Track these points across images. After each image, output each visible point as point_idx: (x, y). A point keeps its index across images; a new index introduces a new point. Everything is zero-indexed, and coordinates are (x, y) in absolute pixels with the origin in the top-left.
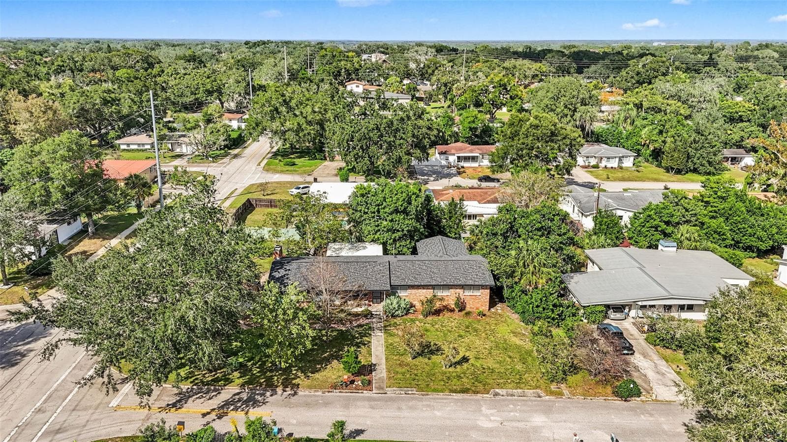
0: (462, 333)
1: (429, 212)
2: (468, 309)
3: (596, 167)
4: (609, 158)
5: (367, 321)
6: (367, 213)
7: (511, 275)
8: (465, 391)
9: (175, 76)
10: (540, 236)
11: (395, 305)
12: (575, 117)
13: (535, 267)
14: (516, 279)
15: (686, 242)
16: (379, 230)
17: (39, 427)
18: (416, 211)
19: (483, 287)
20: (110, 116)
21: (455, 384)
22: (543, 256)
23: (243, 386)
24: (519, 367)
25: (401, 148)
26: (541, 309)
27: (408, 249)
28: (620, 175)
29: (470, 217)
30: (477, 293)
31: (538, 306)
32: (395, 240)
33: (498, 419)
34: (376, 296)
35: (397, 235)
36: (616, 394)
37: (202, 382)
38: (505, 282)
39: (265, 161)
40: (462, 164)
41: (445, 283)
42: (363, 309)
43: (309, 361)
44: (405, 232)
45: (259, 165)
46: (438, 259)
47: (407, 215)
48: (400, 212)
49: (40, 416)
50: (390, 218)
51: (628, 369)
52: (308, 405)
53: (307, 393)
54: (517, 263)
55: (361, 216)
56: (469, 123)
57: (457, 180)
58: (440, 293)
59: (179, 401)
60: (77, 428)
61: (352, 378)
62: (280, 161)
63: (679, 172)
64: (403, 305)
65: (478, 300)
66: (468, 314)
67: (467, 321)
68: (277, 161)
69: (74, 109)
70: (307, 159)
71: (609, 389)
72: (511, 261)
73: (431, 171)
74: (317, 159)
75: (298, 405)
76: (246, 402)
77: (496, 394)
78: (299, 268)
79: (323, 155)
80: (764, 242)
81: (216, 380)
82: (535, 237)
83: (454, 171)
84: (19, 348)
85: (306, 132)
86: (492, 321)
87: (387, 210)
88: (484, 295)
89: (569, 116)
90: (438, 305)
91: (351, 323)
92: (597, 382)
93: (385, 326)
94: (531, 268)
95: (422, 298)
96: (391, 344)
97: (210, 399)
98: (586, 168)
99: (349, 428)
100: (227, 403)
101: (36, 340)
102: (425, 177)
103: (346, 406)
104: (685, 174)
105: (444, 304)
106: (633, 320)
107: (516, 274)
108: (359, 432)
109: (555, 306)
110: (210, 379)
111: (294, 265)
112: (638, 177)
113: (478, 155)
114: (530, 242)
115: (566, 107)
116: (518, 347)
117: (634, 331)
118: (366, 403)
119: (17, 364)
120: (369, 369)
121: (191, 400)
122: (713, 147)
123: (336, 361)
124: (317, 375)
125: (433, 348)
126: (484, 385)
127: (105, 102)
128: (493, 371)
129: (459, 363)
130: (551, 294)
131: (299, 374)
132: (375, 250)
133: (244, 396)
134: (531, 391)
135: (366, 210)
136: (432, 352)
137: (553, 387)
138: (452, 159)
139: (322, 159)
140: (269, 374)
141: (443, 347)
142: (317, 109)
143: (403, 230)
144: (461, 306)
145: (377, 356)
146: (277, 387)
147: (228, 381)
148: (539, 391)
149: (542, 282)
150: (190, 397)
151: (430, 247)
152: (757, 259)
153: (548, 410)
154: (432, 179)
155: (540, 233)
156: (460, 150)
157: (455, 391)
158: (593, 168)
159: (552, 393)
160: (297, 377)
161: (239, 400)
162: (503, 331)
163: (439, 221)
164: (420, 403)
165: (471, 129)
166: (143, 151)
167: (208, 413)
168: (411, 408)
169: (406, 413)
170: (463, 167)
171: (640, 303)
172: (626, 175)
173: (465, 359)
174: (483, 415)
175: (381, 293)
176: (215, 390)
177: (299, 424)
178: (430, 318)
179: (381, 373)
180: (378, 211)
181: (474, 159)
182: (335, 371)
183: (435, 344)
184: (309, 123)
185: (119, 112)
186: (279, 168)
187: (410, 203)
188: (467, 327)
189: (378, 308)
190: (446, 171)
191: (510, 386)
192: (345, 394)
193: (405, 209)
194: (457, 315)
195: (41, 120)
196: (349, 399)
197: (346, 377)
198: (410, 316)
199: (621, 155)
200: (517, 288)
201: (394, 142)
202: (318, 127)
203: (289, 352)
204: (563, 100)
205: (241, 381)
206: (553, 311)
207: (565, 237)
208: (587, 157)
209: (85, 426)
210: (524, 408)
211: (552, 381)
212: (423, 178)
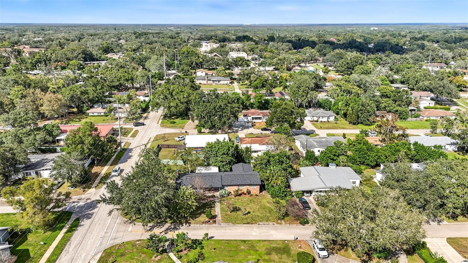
0: (249, 203)
1: (238, 152)
2: (251, 193)
3: (317, 121)
4: (323, 117)
5: (213, 199)
6: (212, 155)
7: (268, 180)
8: (248, 223)
9: (107, 69)
10: (279, 165)
11: (224, 193)
12: (308, 96)
13: (276, 177)
14: (270, 182)
15: (342, 163)
16: (217, 162)
17: (108, 238)
18: (232, 153)
19: (257, 185)
20: (84, 100)
21: (245, 221)
22: (279, 173)
23: (171, 223)
24: (268, 215)
25: (225, 117)
26: (278, 193)
27: (229, 169)
28: (327, 126)
29: (255, 152)
30: (255, 187)
31: (277, 192)
32: (223, 165)
33: (259, 232)
34: (217, 189)
35: (224, 163)
36: (301, 223)
37: (157, 222)
38: (266, 183)
39: (160, 121)
40: (254, 121)
41: (243, 184)
42: (212, 194)
43: (193, 215)
44: (227, 162)
45: (158, 123)
46: (240, 174)
47: (228, 155)
48: (225, 154)
49: (106, 234)
50: (221, 157)
51: (307, 215)
52: (194, 229)
53: (194, 225)
54: (270, 175)
55: (209, 156)
56: (258, 99)
57: (251, 130)
58: (241, 188)
59: (151, 229)
60: (120, 237)
61: (209, 220)
62: (168, 121)
63: (354, 124)
64: (227, 193)
65: (255, 190)
66: (251, 195)
67: (251, 198)
68: (166, 121)
69: (68, 97)
70: (180, 119)
71: (298, 222)
72: (268, 175)
73: (240, 125)
74: (185, 119)
75: (191, 229)
76: (174, 229)
77: (259, 224)
78: (186, 179)
79: (188, 117)
80: (372, 162)
81: (162, 222)
82: (277, 165)
83: (250, 124)
84: (89, 212)
85: (180, 107)
86: (260, 198)
87: (220, 153)
88: (258, 188)
89: (305, 96)
90: (240, 192)
91: (207, 200)
92: (295, 219)
93: (220, 201)
94: (275, 177)
95: (234, 190)
96: (223, 208)
97: (161, 228)
98: (312, 122)
99: (209, 236)
100: (167, 229)
101: (94, 209)
102: (237, 128)
103: (208, 229)
104: (357, 125)
105: (243, 191)
106: (313, 196)
107: (270, 180)
108: (212, 237)
109: (283, 191)
110: (160, 221)
111: (184, 178)
112: (335, 127)
113: (261, 116)
114: (275, 167)
115: (303, 92)
116: (269, 207)
117: (313, 200)
118: (214, 228)
119: (91, 218)
120: (215, 217)
121: (155, 228)
122: (369, 112)
123: (203, 214)
124: (196, 219)
125: (238, 209)
126: (255, 221)
127: (82, 93)
128: (259, 216)
129: (247, 214)
130: (282, 187)
131: (190, 219)
132: (215, 170)
133: (173, 227)
134: (271, 223)
135: (211, 154)
136: (237, 210)
137: (279, 221)
138: (250, 118)
139: (187, 119)
140: (180, 219)
141: (241, 208)
142: (185, 96)
143: (226, 161)
144: (249, 192)
145: (217, 212)
146: (183, 223)
147: (166, 222)
148: (274, 223)
149: (279, 182)
150: (154, 227)
151: (238, 168)
152: (371, 169)
153: (276, 229)
154: (240, 129)
155: (279, 164)
156: (253, 114)
157: (245, 224)
158: (316, 122)
159: (278, 223)
160: (190, 220)
161: (171, 228)
162: (264, 201)
163: (242, 155)
164: (233, 228)
165: (259, 102)
166: (101, 116)
167: (162, 232)
168: (229, 229)
169: (228, 231)
170: (255, 122)
171: (315, 190)
172: (330, 125)
173: (249, 213)
174: (254, 231)
175: (218, 188)
176: (162, 225)
177: (192, 235)
178: (237, 197)
179: (219, 218)
180: (216, 154)
181: (260, 118)
182: (203, 218)
183: (239, 207)
184: (182, 103)
185: (89, 98)
186: (168, 125)
187: (229, 150)
188: (251, 201)
189: (217, 194)
190: (247, 125)
191: (264, 221)
192: (207, 225)
193: (227, 152)
194: (247, 196)
195: (55, 106)
196: (208, 227)
197: (207, 219)
198: (230, 197)
199: (328, 116)
200: (270, 185)
201: (222, 114)
202: (185, 104)
203: (188, 211)
204: (302, 88)
205: (171, 222)
206: (282, 193)
207: (288, 165)
208: (313, 117)
209: (123, 237)
210: (268, 228)
211: (279, 219)
212: (236, 129)
